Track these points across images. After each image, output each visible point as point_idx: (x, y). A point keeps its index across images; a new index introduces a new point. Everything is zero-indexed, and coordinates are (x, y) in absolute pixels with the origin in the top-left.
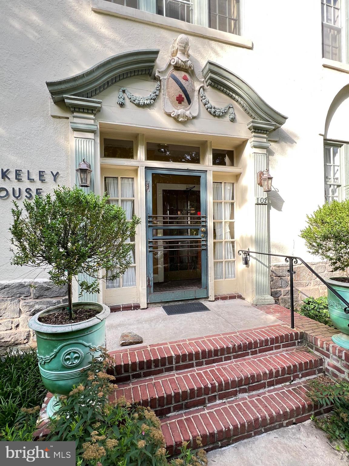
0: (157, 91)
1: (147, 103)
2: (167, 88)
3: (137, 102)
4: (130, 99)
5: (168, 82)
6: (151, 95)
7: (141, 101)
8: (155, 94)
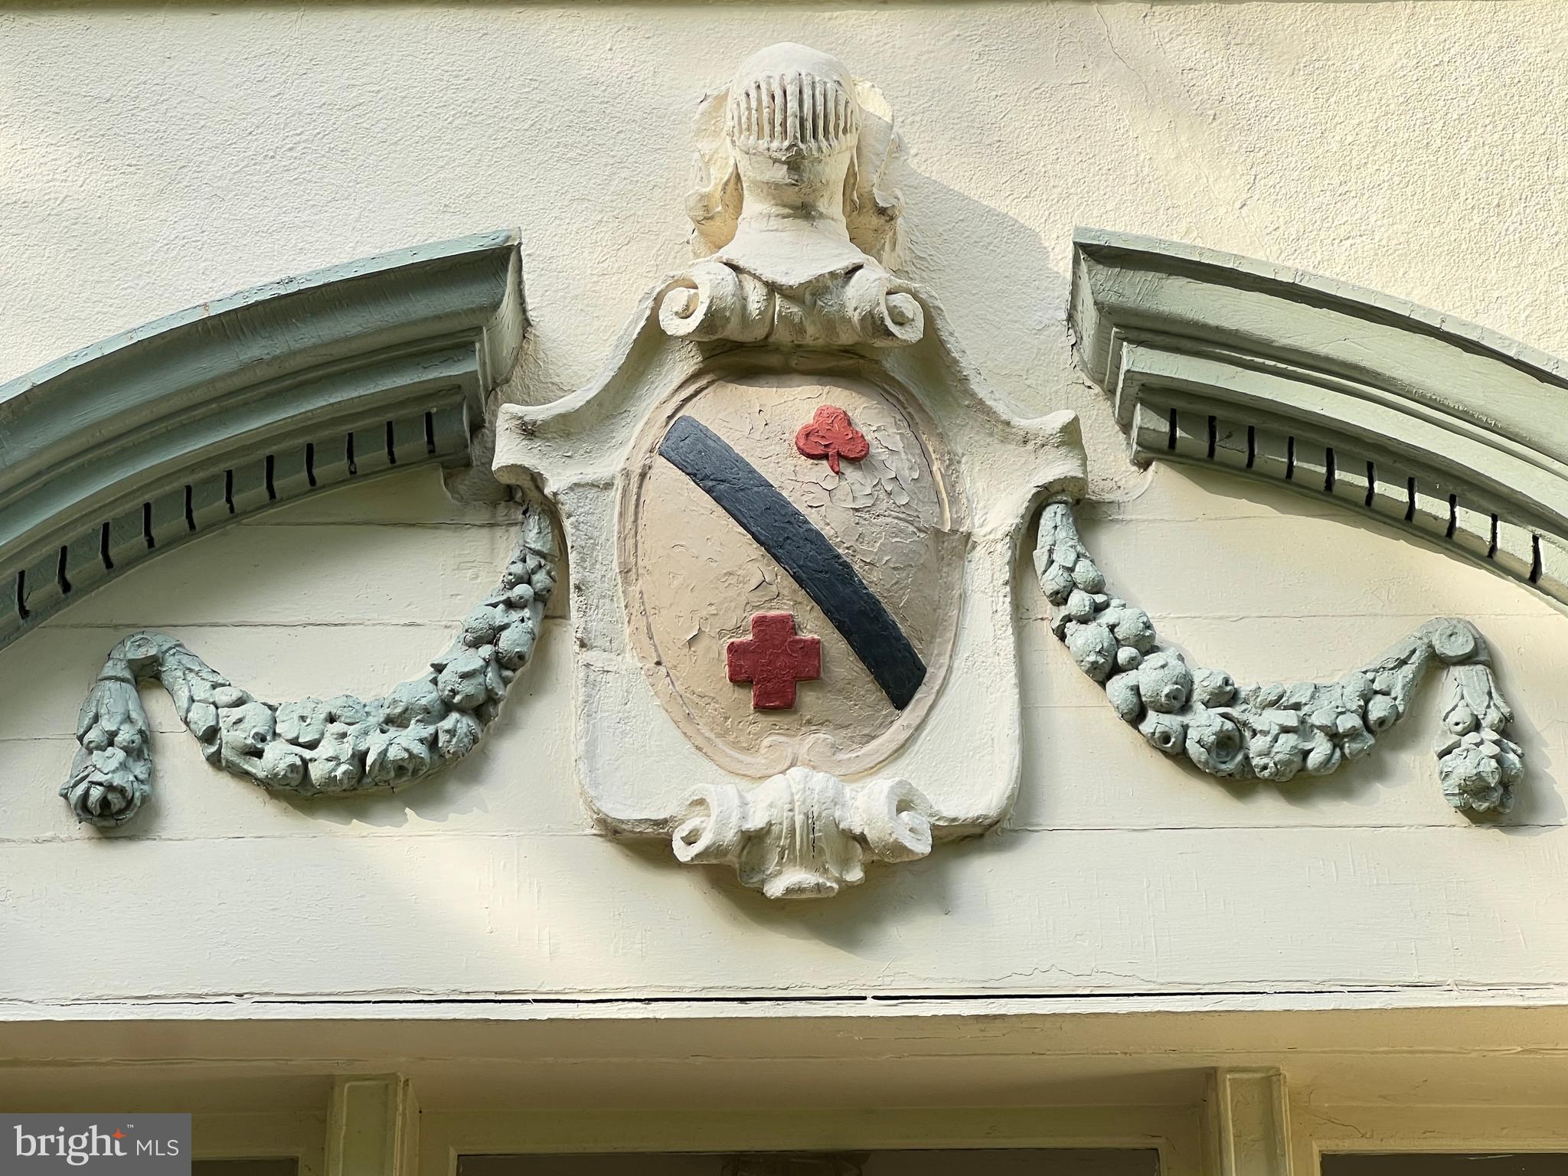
0: (515, 615)
1: (394, 753)
2: (625, 572)
3: (277, 757)
4: (210, 735)
5: (634, 507)
6: (439, 668)
7: (326, 749)
8: (486, 650)
